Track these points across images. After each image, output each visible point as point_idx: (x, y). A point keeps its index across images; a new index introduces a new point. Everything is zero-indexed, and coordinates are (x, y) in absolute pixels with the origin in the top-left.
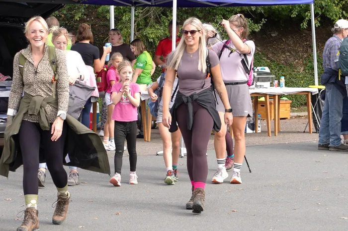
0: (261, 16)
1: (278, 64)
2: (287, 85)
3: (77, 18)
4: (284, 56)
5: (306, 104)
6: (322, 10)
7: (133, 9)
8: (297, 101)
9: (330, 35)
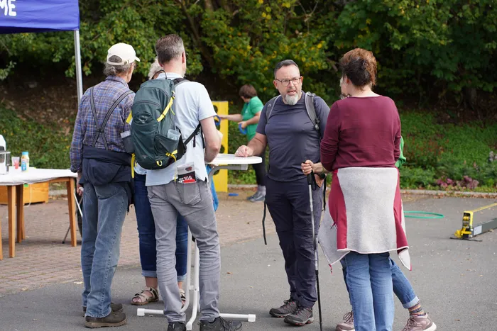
1: (37, 124)
4: (45, 113)
6: (93, 52)
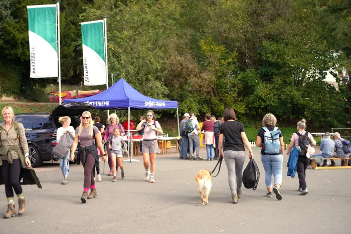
0: (160, 113)
2: (169, 136)
3: (96, 114)
5: (176, 143)
7: (116, 111)
8: (173, 142)
9: (183, 119)
